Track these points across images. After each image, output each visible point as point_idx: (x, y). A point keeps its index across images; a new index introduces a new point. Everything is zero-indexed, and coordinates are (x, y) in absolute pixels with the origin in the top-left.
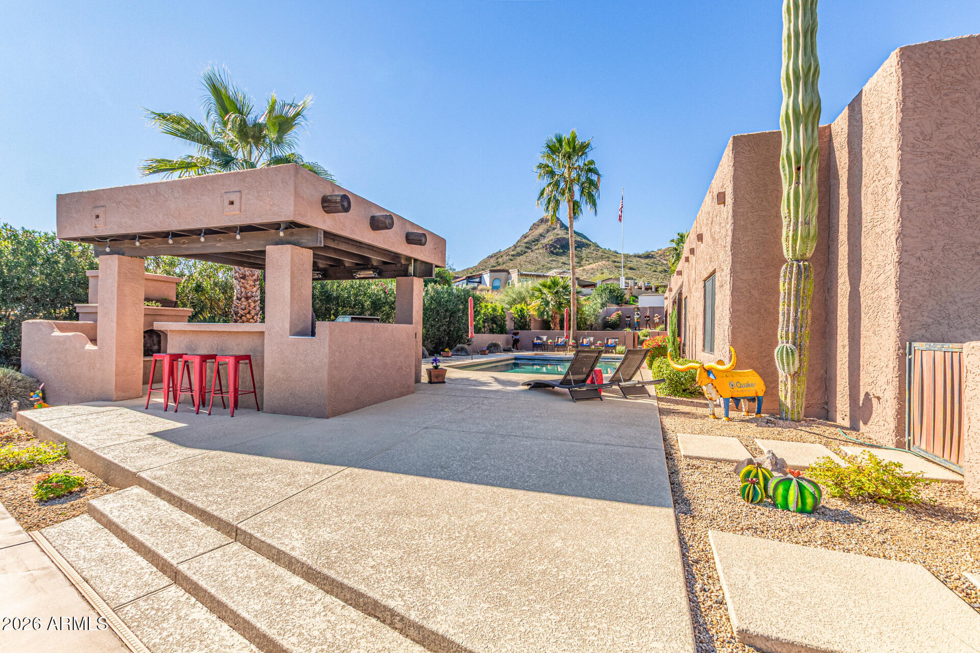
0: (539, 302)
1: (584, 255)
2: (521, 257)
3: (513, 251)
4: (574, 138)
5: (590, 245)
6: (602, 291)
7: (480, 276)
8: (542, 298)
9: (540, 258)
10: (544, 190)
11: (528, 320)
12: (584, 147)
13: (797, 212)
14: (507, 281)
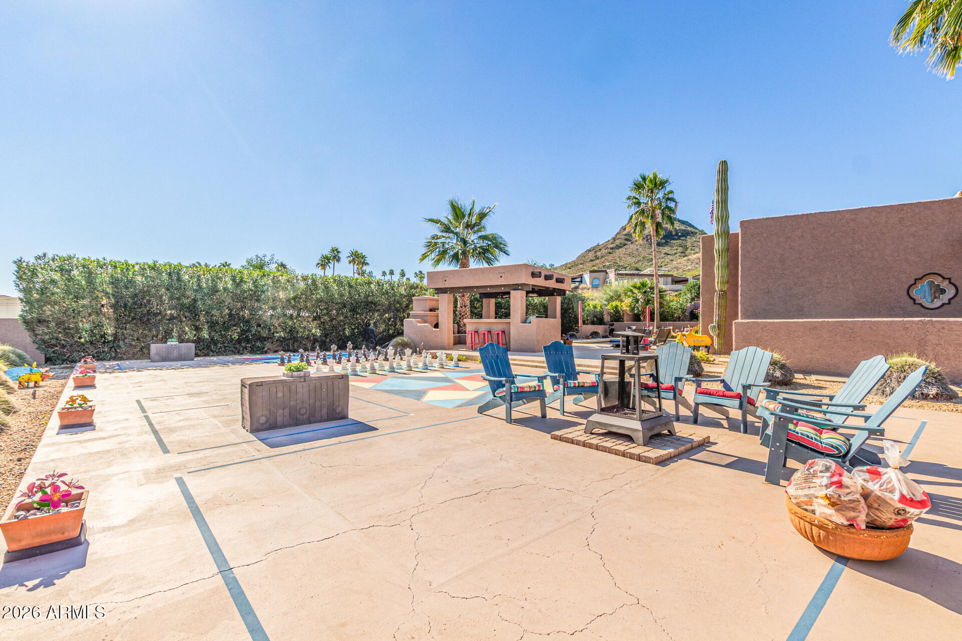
0: (630, 300)
1: (689, 244)
2: (620, 250)
3: (612, 244)
4: (655, 177)
5: (696, 233)
6: (691, 287)
7: (581, 276)
8: (633, 297)
9: (640, 249)
10: (632, 216)
11: (622, 314)
12: (663, 184)
13: (719, 273)
14: (605, 282)
